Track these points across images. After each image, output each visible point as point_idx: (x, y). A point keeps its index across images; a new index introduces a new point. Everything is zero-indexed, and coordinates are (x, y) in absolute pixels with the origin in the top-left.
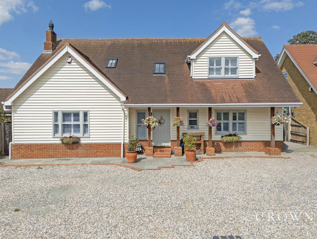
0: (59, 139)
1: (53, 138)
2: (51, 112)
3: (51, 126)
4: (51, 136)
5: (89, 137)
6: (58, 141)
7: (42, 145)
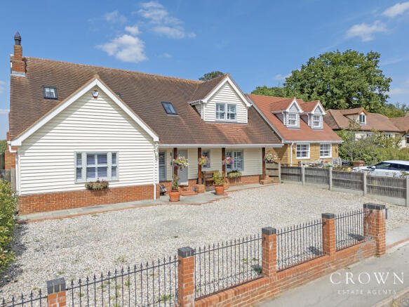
0: (84, 185)
1: (76, 184)
2: (73, 154)
3: (73, 170)
4: (73, 183)
5: (118, 181)
6: (83, 188)
7: (62, 193)
